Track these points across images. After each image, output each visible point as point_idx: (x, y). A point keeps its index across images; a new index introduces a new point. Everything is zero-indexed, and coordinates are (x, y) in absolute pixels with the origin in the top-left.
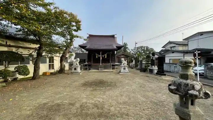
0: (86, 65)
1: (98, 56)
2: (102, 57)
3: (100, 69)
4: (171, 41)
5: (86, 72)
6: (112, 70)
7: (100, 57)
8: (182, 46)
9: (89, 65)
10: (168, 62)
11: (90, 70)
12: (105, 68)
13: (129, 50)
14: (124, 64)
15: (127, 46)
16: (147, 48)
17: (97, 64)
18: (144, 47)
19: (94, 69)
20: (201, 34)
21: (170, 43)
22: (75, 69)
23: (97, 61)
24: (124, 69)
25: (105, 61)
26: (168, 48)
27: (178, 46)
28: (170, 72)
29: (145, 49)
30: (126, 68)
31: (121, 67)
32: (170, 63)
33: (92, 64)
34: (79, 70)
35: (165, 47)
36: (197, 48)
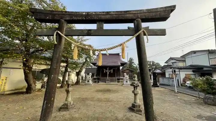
0: (95, 79)
1: (106, 71)
2: (109, 72)
3: (107, 82)
4: (171, 57)
5: (96, 84)
6: (117, 83)
7: (107, 71)
8: (182, 61)
9: (98, 79)
10: (168, 77)
11: (99, 82)
12: (112, 81)
13: (135, 65)
14: (126, 78)
15: (133, 61)
16: (153, 62)
17: (105, 78)
18: (150, 62)
19: (102, 82)
20: (195, 52)
21: (171, 59)
22: (88, 81)
23: (105, 75)
24: (127, 82)
25: (111, 75)
26: (170, 63)
27: (178, 62)
28: (169, 85)
29: (152, 64)
30: (128, 81)
31: (124, 80)
32: (169, 78)
33: (101, 77)
34: (91, 82)
35: (167, 63)
36: (192, 64)
